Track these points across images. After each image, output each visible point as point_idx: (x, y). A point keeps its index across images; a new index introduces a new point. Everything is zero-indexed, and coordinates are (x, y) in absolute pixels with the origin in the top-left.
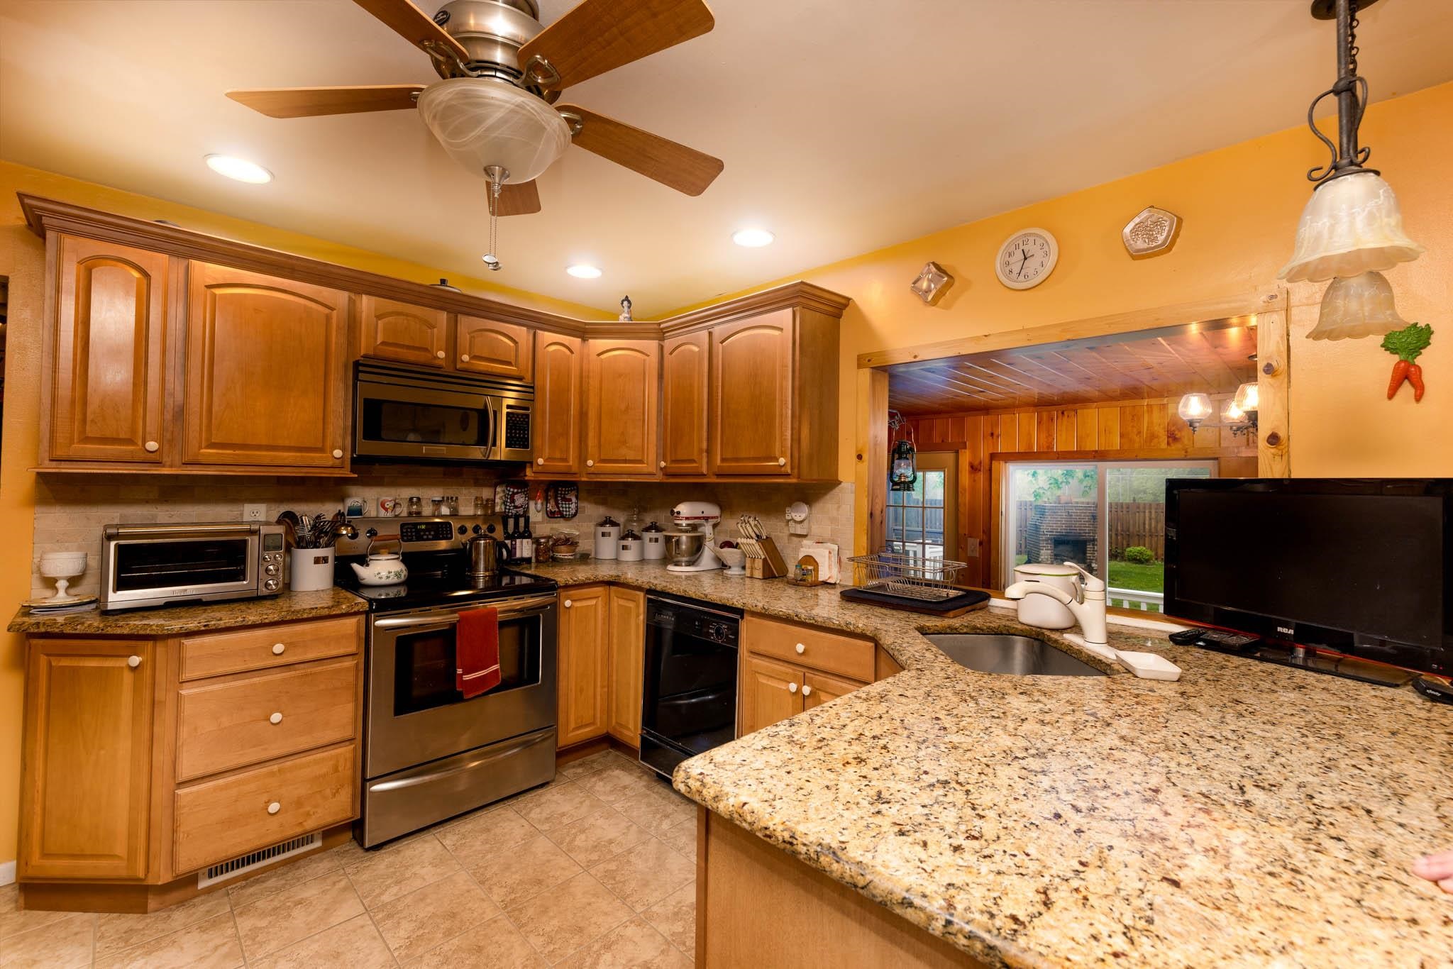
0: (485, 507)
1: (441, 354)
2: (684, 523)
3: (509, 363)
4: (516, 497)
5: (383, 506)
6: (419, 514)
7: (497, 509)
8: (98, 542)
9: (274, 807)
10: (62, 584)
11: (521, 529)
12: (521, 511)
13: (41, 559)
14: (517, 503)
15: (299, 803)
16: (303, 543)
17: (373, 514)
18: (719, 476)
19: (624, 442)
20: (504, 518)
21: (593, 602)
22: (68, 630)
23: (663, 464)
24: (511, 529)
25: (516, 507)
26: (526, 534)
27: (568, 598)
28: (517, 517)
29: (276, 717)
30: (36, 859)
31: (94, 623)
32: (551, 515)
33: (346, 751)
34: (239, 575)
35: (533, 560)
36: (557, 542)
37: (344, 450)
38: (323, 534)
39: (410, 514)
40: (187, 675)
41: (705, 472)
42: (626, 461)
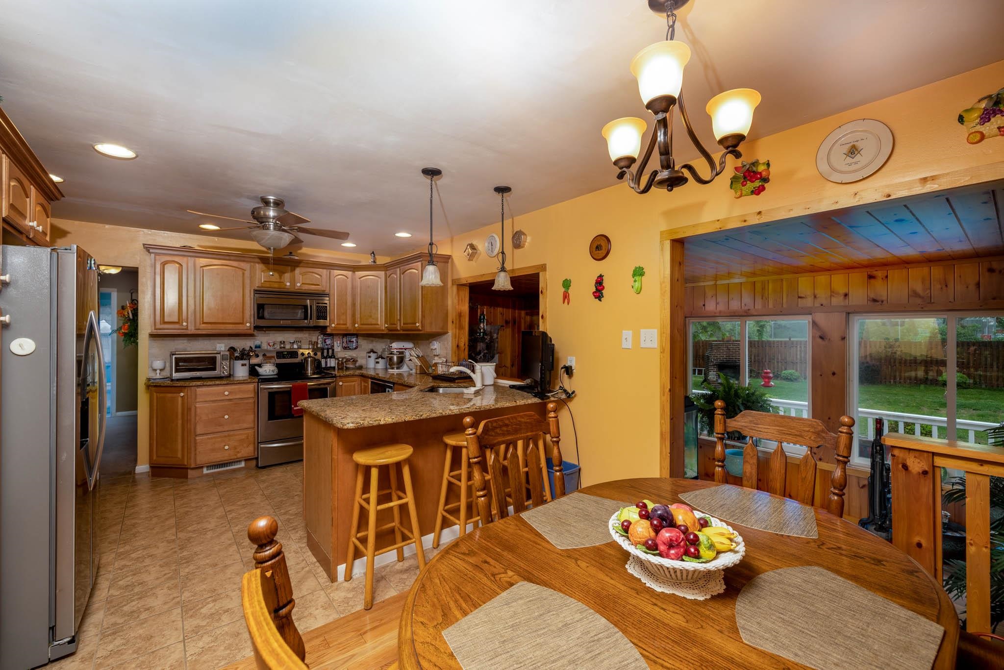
0: (313, 345)
1: (288, 284)
2: (395, 351)
3: (318, 285)
4: (327, 341)
5: (269, 345)
6: (284, 347)
7: (319, 346)
8: (169, 357)
9: (226, 447)
10: (158, 371)
11: (330, 354)
12: (330, 346)
13: (152, 363)
14: (327, 343)
15: (235, 448)
16: (237, 358)
17: (266, 348)
18: (403, 330)
19: (371, 316)
20: (322, 349)
21: (354, 383)
22: (162, 385)
23: (386, 325)
24: (325, 354)
25: (327, 345)
26: (333, 356)
27: (341, 381)
28: (328, 349)
29: (226, 417)
30: (155, 458)
31: (168, 382)
32: (345, 348)
33: (251, 432)
34: (214, 369)
35: (336, 368)
36: (348, 360)
37: (250, 323)
38: (244, 355)
39: (281, 348)
40: (198, 400)
41: (399, 329)
42: (372, 324)
